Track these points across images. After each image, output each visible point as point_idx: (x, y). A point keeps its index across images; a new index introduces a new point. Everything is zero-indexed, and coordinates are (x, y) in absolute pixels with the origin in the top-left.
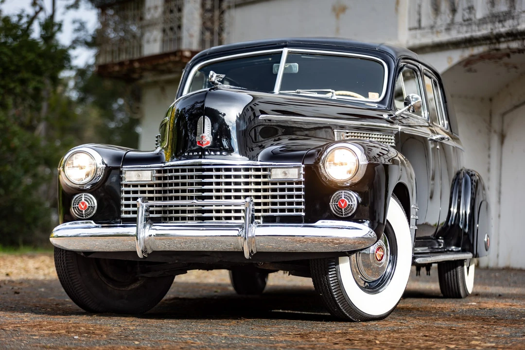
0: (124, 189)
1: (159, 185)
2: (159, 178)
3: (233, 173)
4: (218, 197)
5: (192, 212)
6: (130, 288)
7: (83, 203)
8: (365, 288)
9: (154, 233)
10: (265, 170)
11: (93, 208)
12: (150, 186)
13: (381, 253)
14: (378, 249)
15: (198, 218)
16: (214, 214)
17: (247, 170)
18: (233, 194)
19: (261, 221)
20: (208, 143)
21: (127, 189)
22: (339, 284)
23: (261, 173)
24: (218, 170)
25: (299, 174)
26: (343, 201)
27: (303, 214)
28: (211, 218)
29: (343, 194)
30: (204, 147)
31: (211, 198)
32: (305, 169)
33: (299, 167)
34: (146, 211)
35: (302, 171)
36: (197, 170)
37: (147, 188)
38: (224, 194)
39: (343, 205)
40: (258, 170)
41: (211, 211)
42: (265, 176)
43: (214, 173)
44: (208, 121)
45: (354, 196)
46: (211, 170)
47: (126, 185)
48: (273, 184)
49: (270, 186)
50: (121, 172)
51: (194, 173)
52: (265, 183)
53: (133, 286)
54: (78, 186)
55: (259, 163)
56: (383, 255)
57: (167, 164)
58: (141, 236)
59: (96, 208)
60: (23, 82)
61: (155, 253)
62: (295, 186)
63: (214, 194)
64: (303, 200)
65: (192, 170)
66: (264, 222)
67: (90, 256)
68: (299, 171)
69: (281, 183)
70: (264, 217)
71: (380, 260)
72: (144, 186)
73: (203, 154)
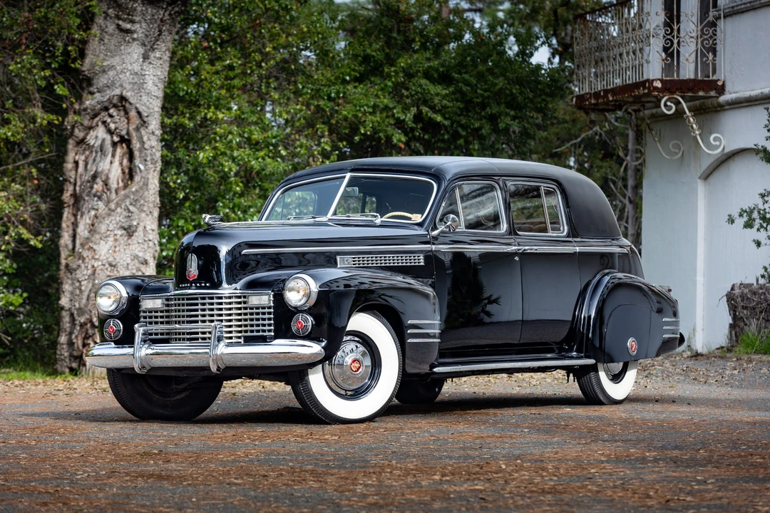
0: (142, 314)
1: (168, 311)
2: (168, 305)
3: (215, 301)
4: (204, 322)
5: (183, 334)
6: (176, 398)
7: (111, 327)
8: (346, 395)
9: (149, 351)
10: (245, 297)
11: (119, 331)
12: (162, 312)
13: (357, 365)
14: (354, 361)
15: (189, 339)
16: (200, 335)
17: (230, 298)
18: (215, 318)
19: (242, 340)
20: (195, 276)
21: (145, 314)
22: (310, 392)
23: (242, 300)
24: (204, 298)
25: (270, 300)
26: (300, 322)
27: (273, 334)
28: (197, 339)
29: (300, 317)
30: (191, 280)
31: (197, 322)
32: (274, 296)
33: (269, 295)
34: (143, 334)
35: (272, 299)
36: (188, 299)
37: (159, 314)
38: (208, 318)
39: (300, 326)
40: (240, 297)
41: (197, 333)
42: (245, 303)
43: (200, 301)
44: (194, 257)
45: (310, 319)
46: (197, 299)
47: (144, 312)
48: (252, 308)
49: (249, 311)
50: (139, 301)
51: (185, 302)
52: (246, 308)
53: (179, 397)
54: (108, 314)
55: (238, 291)
56: (360, 367)
57: (173, 293)
58: (137, 355)
59: (122, 331)
60: (493, 119)
61: (153, 369)
62: (266, 310)
63: (200, 318)
64: (272, 322)
65: (183, 299)
66: (245, 341)
67: (123, 372)
68: (270, 297)
69: (258, 308)
70: (245, 337)
71: (356, 371)
72: (156, 312)
73: (191, 286)
